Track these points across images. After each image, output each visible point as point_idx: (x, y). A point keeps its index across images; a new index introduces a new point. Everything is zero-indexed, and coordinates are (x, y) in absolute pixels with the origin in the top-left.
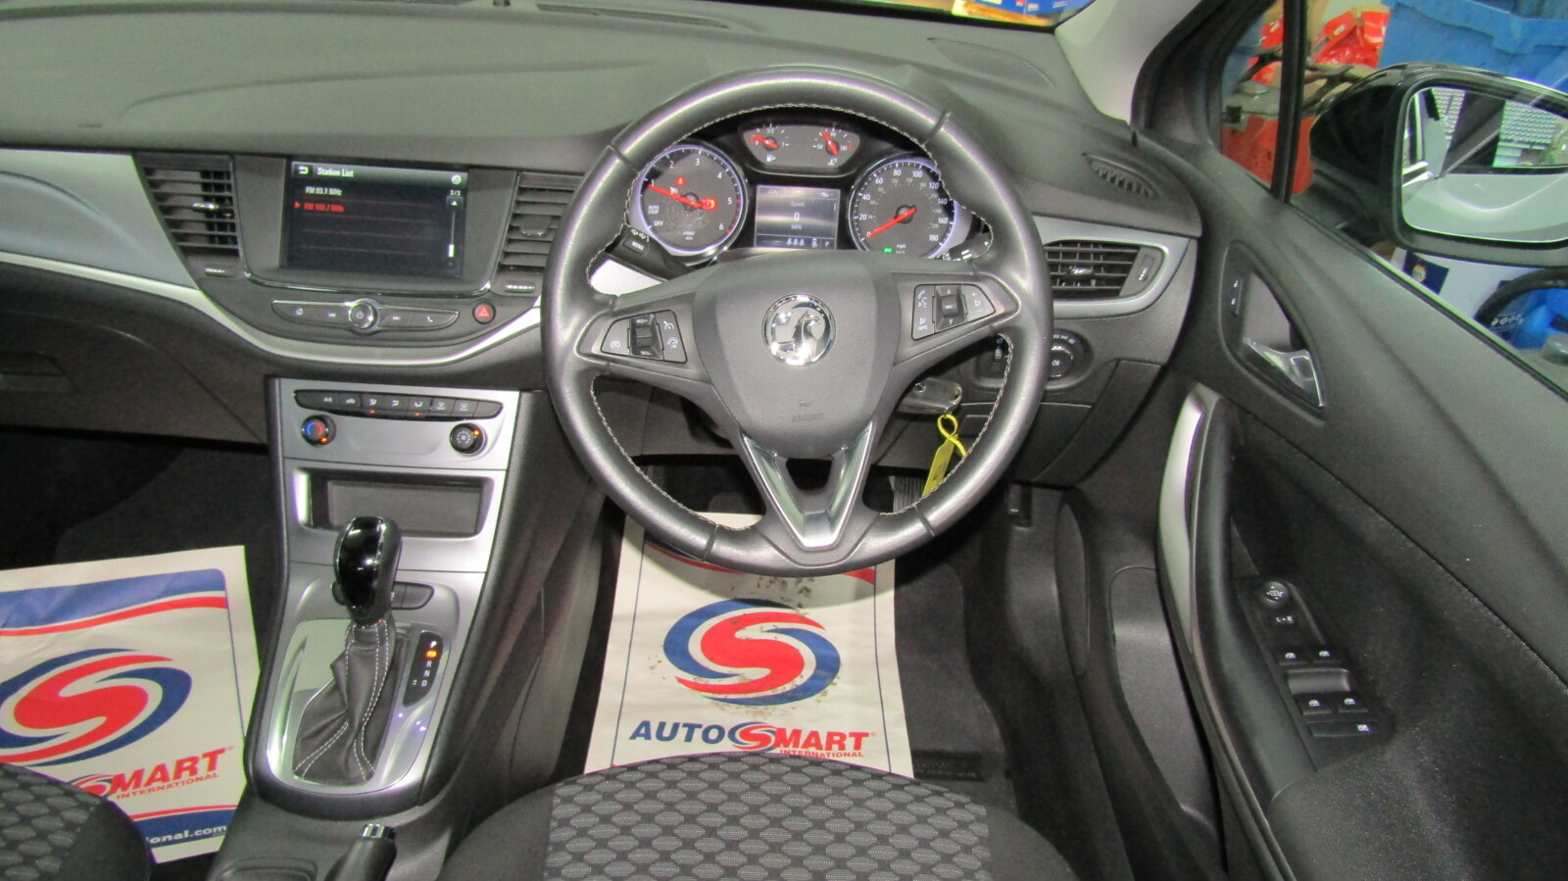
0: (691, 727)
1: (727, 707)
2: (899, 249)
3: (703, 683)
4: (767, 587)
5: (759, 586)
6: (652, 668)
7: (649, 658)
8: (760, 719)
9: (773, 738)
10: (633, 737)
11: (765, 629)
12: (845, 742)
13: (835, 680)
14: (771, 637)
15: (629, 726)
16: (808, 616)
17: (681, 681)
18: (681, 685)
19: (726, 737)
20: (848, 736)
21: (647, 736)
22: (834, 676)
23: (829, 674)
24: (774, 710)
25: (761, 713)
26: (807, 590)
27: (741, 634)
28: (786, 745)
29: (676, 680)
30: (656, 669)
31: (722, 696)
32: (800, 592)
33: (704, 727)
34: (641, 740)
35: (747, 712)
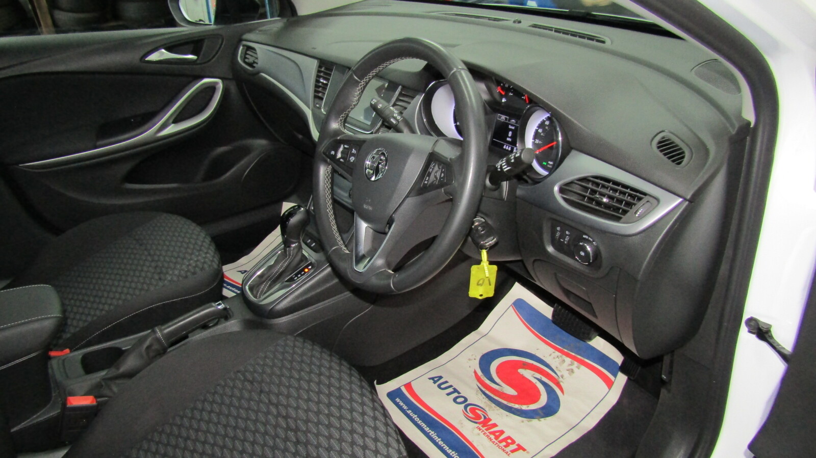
0: (455, 391)
1: (480, 395)
2: (549, 164)
3: (483, 379)
4: (554, 358)
5: (550, 355)
6: (470, 359)
7: (472, 355)
8: (487, 409)
9: (482, 420)
10: (430, 379)
11: (534, 376)
12: (511, 445)
13: (542, 419)
14: (534, 381)
15: (434, 374)
16: (561, 384)
17: (475, 372)
18: (473, 374)
19: (463, 405)
20: (516, 444)
21: (435, 382)
22: (543, 417)
23: (542, 414)
24: (497, 410)
25: (490, 407)
26: (572, 371)
27: (522, 371)
28: (483, 426)
29: (474, 371)
30: (471, 361)
31: (484, 389)
32: (568, 370)
33: (460, 395)
34: (432, 381)
35: (485, 402)
